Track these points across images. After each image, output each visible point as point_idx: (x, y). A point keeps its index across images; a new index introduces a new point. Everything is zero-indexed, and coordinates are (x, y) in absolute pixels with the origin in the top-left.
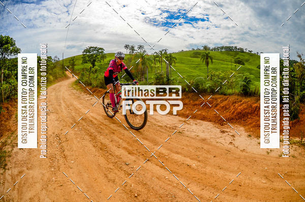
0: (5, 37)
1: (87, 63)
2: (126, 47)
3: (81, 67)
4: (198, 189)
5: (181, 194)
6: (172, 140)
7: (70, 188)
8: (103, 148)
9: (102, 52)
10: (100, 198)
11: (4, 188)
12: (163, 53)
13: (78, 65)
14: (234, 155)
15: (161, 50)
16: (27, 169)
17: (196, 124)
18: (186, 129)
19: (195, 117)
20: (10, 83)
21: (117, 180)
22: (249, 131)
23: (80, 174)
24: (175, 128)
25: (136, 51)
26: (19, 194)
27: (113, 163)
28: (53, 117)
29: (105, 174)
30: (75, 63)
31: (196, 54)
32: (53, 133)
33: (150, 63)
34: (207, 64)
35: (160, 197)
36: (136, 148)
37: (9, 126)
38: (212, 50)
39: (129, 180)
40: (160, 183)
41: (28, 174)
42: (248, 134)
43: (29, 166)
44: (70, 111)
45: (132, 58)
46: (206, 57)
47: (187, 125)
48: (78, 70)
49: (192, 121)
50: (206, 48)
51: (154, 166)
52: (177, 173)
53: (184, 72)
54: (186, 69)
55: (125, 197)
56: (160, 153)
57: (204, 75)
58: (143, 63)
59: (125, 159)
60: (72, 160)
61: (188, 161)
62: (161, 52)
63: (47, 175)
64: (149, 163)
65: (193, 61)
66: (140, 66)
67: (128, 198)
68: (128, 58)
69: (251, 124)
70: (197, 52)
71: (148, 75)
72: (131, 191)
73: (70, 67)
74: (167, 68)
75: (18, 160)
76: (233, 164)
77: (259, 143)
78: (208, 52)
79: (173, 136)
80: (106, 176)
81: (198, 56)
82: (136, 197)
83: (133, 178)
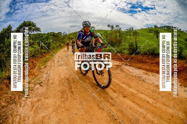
0: (28, 22)
2: (109, 26)
4: (151, 117)
5: (142, 119)
6: (139, 85)
8: (97, 88)
10: (93, 119)
11: (23, 110)
12: (131, 30)
15: (130, 28)
16: (44, 98)
17: (153, 76)
18: (147, 79)
19: (152, 71)
20: (34, 47)
21: (105, 108)
22: (181, 82)
23: (81, 103)
25: (115, 29)
26: (35, 113)
27: (103, 97)
28: (65, 68)
29: (98, 104)
31: (150, 30)
32: (65, 77)
33: (124, 36)
36: (118, 89)
37: (33, 72)
38: (159, 28)
39: (113, 109)
40: (131, 112)
41: (44, 101)
43: (46, 96)
45: (112, 33)
46: (156, 33)
47: (147, 76)
49: (150, 73)
50: (156, 27)
51: (129, 101)
52: (141, 106)
54: (145, 40)
55: (109, 119)
56: (132, 93)
57: (156, 44)
59: (111, 95)
60: (77, 95)
61: (148, 99)
62: (130, 29)
63: (58, 103)
64: (126, 99)
65: (149, 35)
67: (110, 120)
68: (110, 33)
69: (182, 77)
70: (151, 30)
71: (123, 43)
72: (113, 116)
73: (74, 38)
74: (136, 39)
75: (38, 93)
76: (171, 102)
77: (185, 91)
78: (157, 29)
79: (140, 82)
80: (98, 106)
81: (152, 32)
82: (116, 119)
83: (116, 107)
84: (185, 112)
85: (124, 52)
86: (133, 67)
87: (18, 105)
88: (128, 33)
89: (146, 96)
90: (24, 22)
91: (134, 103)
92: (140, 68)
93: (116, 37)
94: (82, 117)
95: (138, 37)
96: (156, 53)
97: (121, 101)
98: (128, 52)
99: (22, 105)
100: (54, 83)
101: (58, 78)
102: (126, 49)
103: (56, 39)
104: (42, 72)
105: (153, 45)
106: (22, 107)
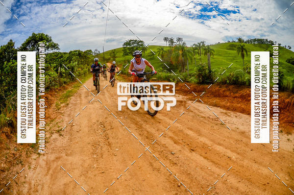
0: (39, 34)
1: (128, 55)
2: (166, 39)
3: (122, 59)
4: (236, 181)
5: (220, 185)
6: (215, 131)
7: (112, 175)
8: (149, 137)
9: (142, 45)
10: (143, 186)
11: (34, 173)
13: (119, 57)
14: (268, 150)
15: (200, 42)
16: (66, 155)
17: (236, 117)
18: (227, 121)
19: (235, 110)
20: (49, 75)
21: (162, 169)
23: (124, 161)
24: (217, 119)
25: (175, 44)
26: (53, 179)
27: (159, 151)
28: (97, 106)
29: (150, 163)
30: (116, 55)
31: (231, 46)
32: (98, 121)
33: (190, 55)
34: (243, 56)
35: (202, 187)
36: (182, 138)
38: (246, 43)
39: (174, 170)
40: (203, 174)
41: (66, 160)
42: (280, 129)
43: (69, 152)
44: (114, 100)
45: (171, 50)
46: (241, 50)
47: (228, 117)
48: (120, 62)
49: (232, 113)
50: (240, 40)
51: (198, 156)
52: (219, 165)
53: (222, 64)
54: (224, 61)
55: (168, 186)
56: (204, 144)
57: (240, 67)
58: (183, 55)
59: (171, 148)
60: (117, 148)
61: (229, 153)
62: (200, 44)
63: (88, 162)
64: (194, 153)
65: (230, 54)
66: (181, 58)
68: (168, 50)
70: (233, 45)
71: (189, 67)
72: (174, 180)
73: (112, 59)
74: (209, 60)
75: (56, 146)
76: (266, 158)
77: (288, 140)
78: (242, 44)
79: (216, 127)
80: (151, 165)
81: (234, 48)
82: (179, 186)
83: (178, 167)
84: (289, 173)
85: (190, 80)
86: (205, 103)
87: (27, 166)
88: (197, 51)
89: (226, 148)
90: (34, 34)
91: (208, 159)
92: (216, 105)
93: (178, 57)
94: (126, 183)
95: (212, 56)
96: (241, 82)
97: (187, 156)
98: (196, 80)
99: (32, 167)
100: (80, 130)
101: (86, 122)
102: (193, 75)
103: (83, 60)
104: (61, 114)
105: (236, 68)
106: (32, 170)
